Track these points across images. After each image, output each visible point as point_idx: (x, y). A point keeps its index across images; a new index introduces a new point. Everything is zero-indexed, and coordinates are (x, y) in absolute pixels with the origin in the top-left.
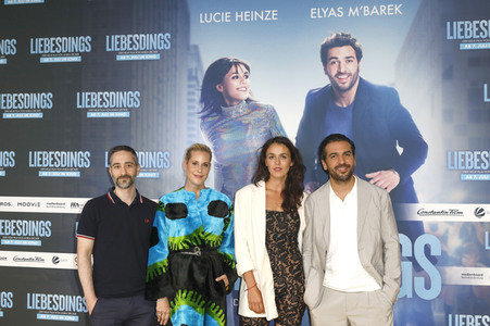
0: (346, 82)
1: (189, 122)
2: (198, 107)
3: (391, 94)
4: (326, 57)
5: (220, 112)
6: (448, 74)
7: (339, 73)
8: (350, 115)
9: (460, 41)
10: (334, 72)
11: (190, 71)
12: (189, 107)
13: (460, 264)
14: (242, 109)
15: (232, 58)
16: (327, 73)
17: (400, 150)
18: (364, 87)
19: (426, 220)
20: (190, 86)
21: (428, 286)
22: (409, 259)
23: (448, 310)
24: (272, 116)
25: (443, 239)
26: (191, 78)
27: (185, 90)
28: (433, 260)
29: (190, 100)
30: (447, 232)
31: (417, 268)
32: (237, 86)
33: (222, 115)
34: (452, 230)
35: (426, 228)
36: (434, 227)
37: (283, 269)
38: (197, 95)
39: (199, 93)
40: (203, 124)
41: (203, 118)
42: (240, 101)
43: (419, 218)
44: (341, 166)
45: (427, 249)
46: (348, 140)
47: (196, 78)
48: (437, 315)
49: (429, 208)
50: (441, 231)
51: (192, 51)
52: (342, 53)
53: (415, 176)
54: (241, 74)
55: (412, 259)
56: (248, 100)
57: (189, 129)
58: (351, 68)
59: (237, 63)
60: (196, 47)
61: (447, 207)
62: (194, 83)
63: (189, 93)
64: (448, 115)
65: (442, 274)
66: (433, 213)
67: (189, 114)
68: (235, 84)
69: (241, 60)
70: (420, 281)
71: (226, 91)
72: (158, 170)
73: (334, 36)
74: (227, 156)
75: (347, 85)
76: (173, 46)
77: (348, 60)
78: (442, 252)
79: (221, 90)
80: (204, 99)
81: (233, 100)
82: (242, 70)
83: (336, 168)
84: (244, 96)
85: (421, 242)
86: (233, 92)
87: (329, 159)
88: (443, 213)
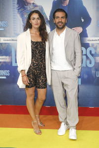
1: (14, 11)
2: (17, 6)
3: (80, 2)
5: (24, 8)
8: (67, 9)
12: (13, 6)
14: (31, 6)
17: (83, 20)
19: (90, 43)
21: (90, 63)
22: (85, 55)
24: (41, 9)
25: (95, 49)
28: (92, 55)
30: (97, 46)
31: (87, 58)
33: (25, 9)
35: (90, 45)
36: (93, 45)
38: (16, 2)
40: (18, 12)
41: (18, 9)
42: (31, 4)
43: (88, 42)
44: (59, 22)
45: (91, 52)
46: (65, 12)
48: (93, 72)
49: (91, 39)
50: (95, 46)
55: (86, 55)
56: (33, 4)
57: (14, 13)
61: (97, 38)
63: (13, 1)
65: (95, 59)
66: (93, 40)
67: (13, 8)
70: (88, 62)
71: (26, 0)
72: (4, 27)
78: (95, 52)
79: (24, 0)
83: (58, 23)
84: (32, 2)
85: (89, 49)
87: (56, 19)
88: (96, 40)
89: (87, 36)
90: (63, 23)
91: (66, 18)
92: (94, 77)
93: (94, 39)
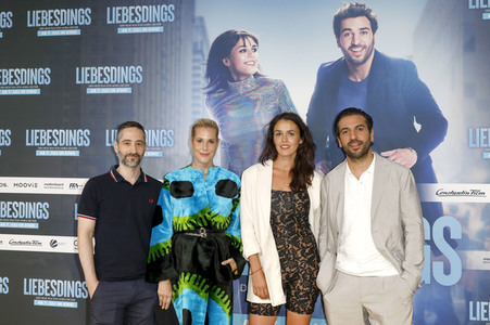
0: (360, 55)
1: (194, 98)
2: (204, 82)
3: (408, 68)
4: (339, 28)
5: (226, 87)
6: (469, 46)
7: (353, 46)
8: (365, 90)
9: (483, 10)
10: (348, 44)
11: (195, 44)
12: (194, 83)
13: (481, 248)
14: (249, 84)
15: (239, 30)
16: (340, 46)
17: (418, 127)
18: (379, 61)
19: (445, 201)
20: (194, 61)
21: (447, 271)
22: (427, 242)
23: (469, 297)
24: (281, 92)
25: (464, 222)
26: (195, 51)
27: (190, 64)
28: (453, 244)
29: (195, 75)
30: (468, 213)
32: (245, 60)
33: (229, 91)
34: (473, 212)
35: (445, 209)
36: (454, 209)
37: (295, 252)
38: (203, 70)
39: (205, 67)
40: (208, 100)
41: (209, 93)
42: (248, 76)
43: (438, 199)
45: (447, 232)
47: (201, 52)
48: (458, 301)
49: (448, 188)
50: (462, 212)
51: (197, 23)
52: (356, 24)
53: (433, 154)
54: (249, 47)
55: (430, 242)
56: (256, 75)
57: (194, 105)
58: (366, 40)
59: (244, 36)
60: (201, 19)
61: (468, 187)
62: (199, 57)
63: (194, 68)
64: (469, 89)
65: (463, 258)
66: (453, 193)
67: (194, 90)
68: (243, 57)
69: (249, 33)
70: (439, 266)
71: (233, 65)
72: (161, 148)
73: (348, 6)
74: (234, 134)
75: (361, 58)
76: (178, 18)
77: (363, 31)
78: (463, 235)
79: (228, 64)
80: (209, 74)
81: (240, 74)
82: (249, 43)
84: (252, 70)
85: (440, 224)
86: (241, 67)
88: (464, 193)
89: (433, 180)
90: (361, 143)
91: (370, 129)
92: (462, 319)
93: (459, 188)
